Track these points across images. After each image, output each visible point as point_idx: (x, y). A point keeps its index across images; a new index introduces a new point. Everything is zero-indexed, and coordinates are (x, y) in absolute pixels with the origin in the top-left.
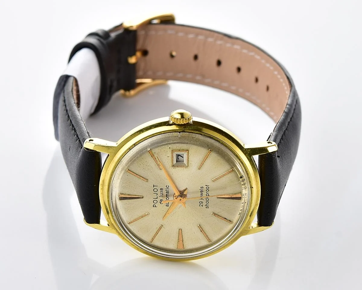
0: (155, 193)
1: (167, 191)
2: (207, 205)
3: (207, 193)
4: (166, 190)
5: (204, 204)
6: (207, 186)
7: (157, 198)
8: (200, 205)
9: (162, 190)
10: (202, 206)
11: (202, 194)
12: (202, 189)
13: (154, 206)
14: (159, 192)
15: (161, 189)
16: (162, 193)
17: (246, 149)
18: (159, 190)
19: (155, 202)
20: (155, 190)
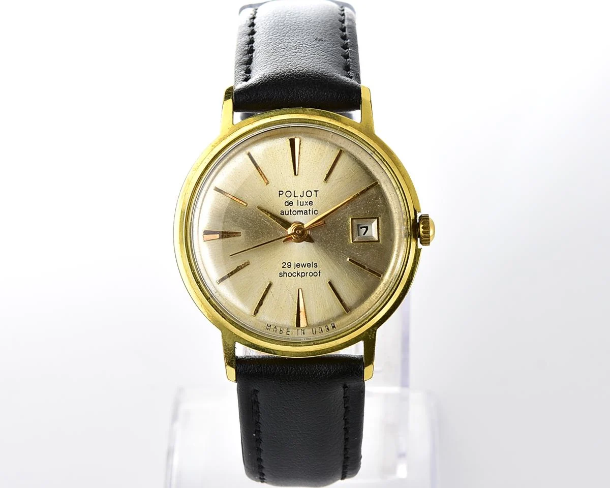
1: (308, 212)
2: (285, 274)
3: (307, 273)
4: (310, 210)
5: (287, 270)
6: (319, 272)
7: (295, 196)
9: (310, 203)
11: (305, 267)
12: (314, 265)
13: (281, 193)
14: (305, 199)
16: (305, 203)
17: (376, 331)
18: (308, 200)
19: (289, 195)
20: (309, 194)
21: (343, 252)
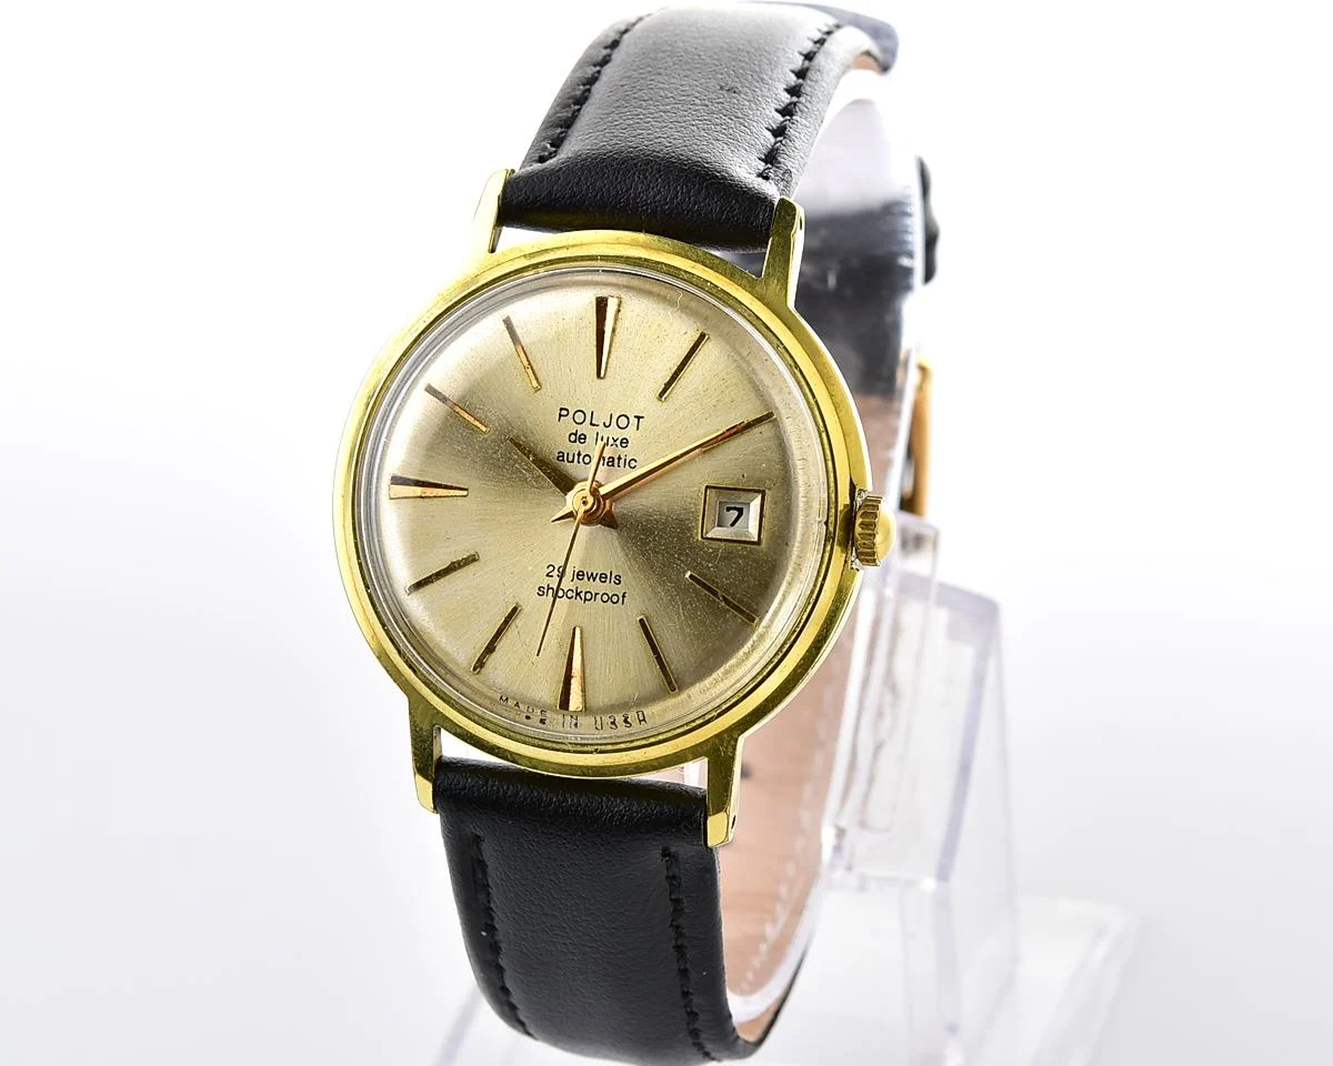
0: (614, 420)
1: (616, 461)
3: (596, 594)
4: (619, 458)
6: (624, 596)
7: (591, 424)
8: (551, 568)
9: (621, 443)
10: (547, 575)
11: (594, 579)
12: (613, 579)
13: (564, 413)
14: (614, 432)
15: (625, 442)
16: (611, 441)
18: (620, 434)
19: (579, 418)
20: (623, 422)
21: (679, 559)
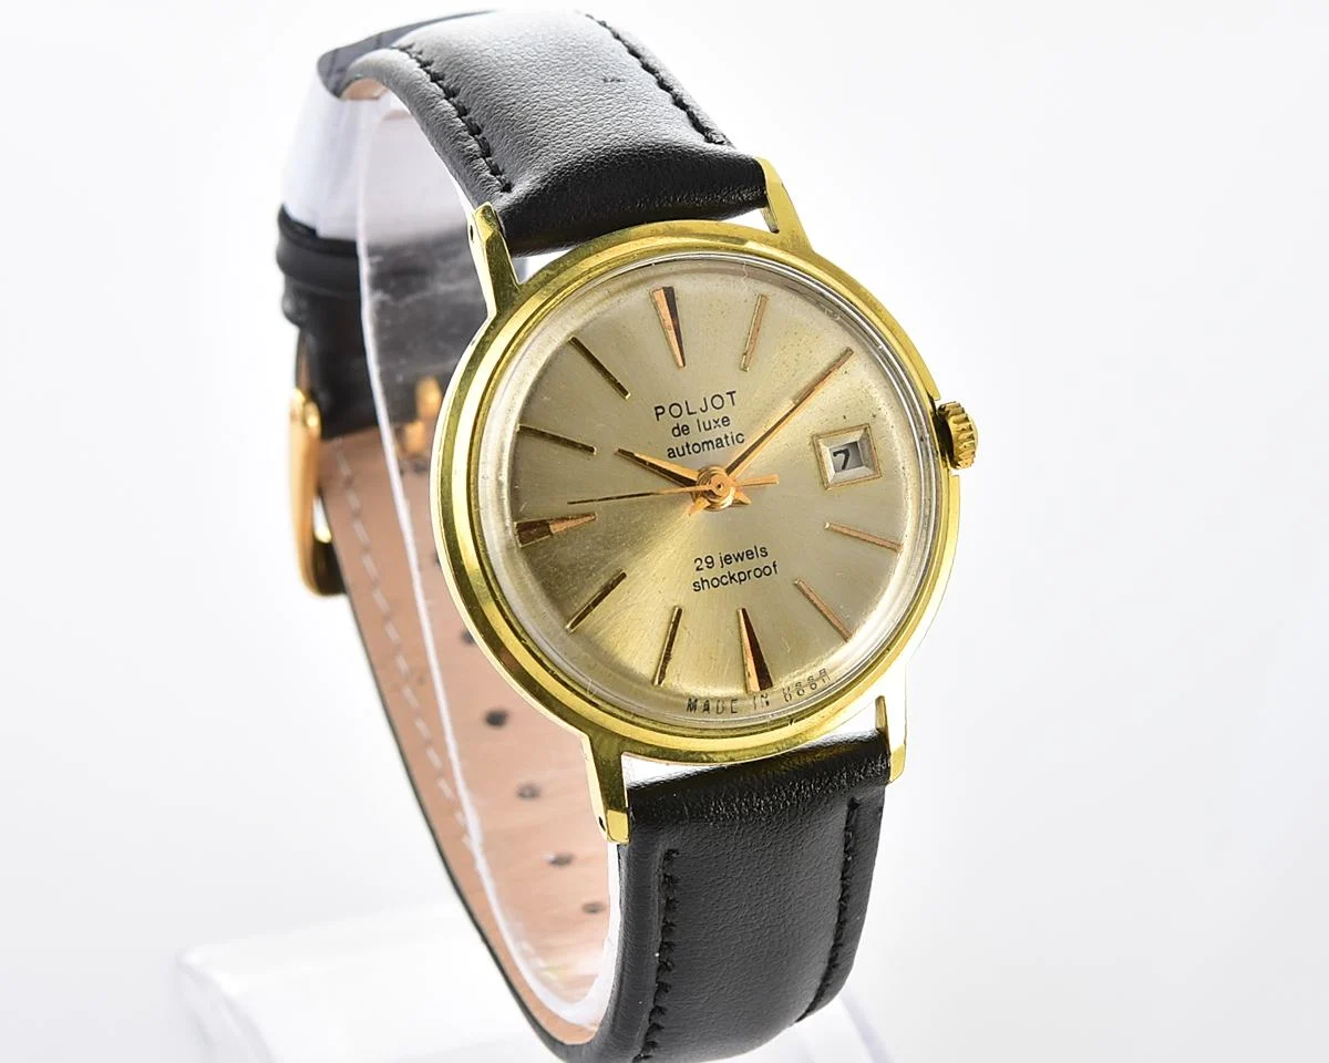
0: (709, 403)
1: (724, 441)
2: (705, 583)
3: (749, 572)
4: (726, 437)
5: (707, 574)
6: (774, 566)
7: (689, 414)
9: (723, 422)
10: (698, 569)
11: (742, 559)
12: (759, 552)
13: (660, 411)
14: (713, 414)
15: (726, 420)
16: (713, 424)
18: (719, 415)
19: (676, 411)
20: (718, 402)
